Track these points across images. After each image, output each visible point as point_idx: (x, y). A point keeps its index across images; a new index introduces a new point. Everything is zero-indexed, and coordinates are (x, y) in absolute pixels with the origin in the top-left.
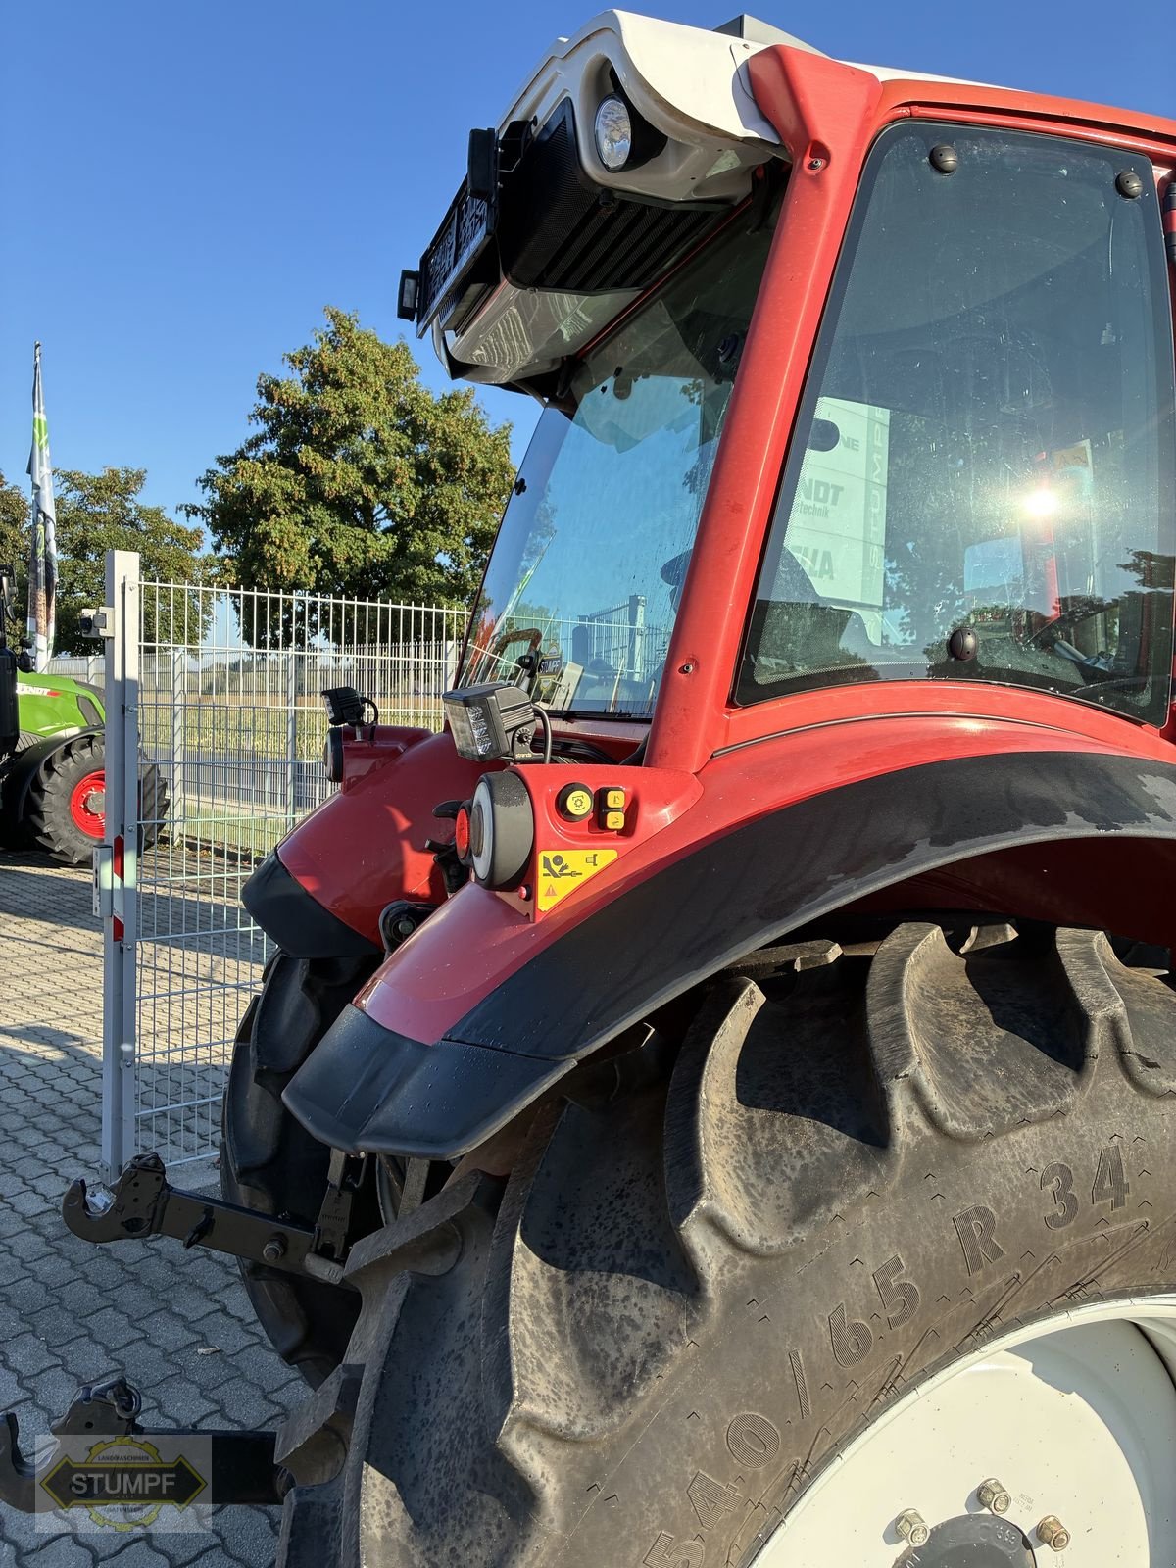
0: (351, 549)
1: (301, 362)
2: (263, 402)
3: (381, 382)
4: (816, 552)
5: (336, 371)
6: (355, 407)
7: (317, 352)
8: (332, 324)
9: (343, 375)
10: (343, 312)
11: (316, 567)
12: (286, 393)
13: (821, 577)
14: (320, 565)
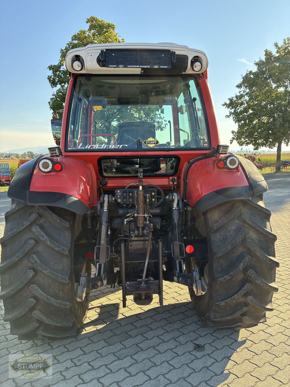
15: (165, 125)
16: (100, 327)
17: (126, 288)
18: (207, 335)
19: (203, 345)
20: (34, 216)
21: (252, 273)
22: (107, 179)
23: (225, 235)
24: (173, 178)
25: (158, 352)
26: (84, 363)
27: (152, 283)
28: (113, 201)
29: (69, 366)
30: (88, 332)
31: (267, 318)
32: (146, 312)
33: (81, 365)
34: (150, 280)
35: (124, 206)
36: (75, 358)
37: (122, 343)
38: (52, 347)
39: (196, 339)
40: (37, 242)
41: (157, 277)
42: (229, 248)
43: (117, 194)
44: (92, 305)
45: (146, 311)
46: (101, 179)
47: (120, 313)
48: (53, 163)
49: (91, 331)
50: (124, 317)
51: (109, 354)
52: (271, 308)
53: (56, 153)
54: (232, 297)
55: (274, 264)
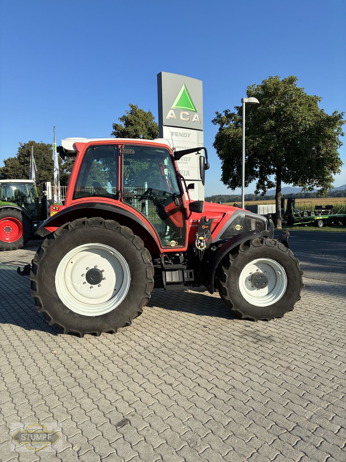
0: (137, 167)
1: (123, 119)
2: (114, 130)
3: (143, 123)
4: (185, 171)
5: (131, 121)
6: (137, 130)
7: (127, 116)
8: (131, 108)
9: (133, 122)
10: (134, 105)
11: (129, 173)
12: (119, 128)
13: (187, 176)
14: (130, 172)
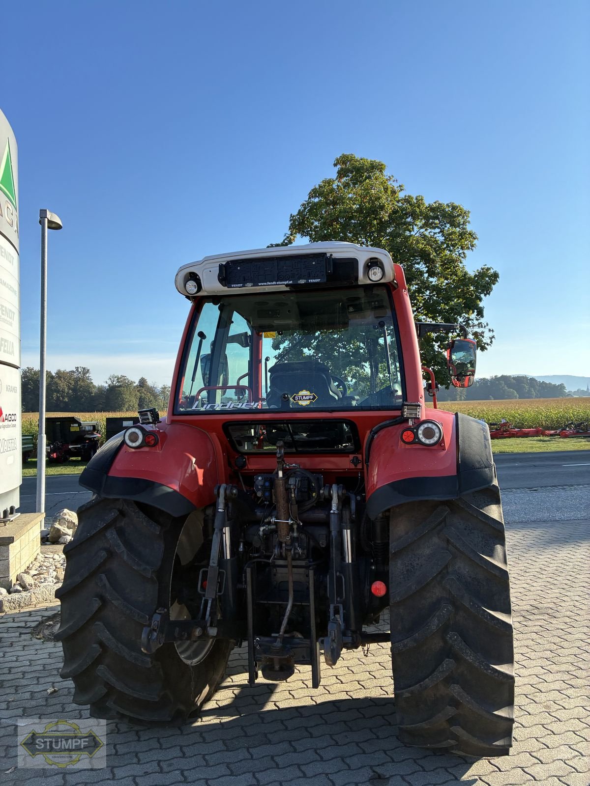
15: (491, 338)
16: (226, 719)
17: (255, 648)
18: (406, 761)
19: (387, 776)
20: (113, 514)
21: (455, 640)
22: (246, 457)
23: (411, 563)
24: (354, 457)
25: (301, 775)
26: (175, 770)
27: (299, 644)
28: (234, 495)
29: (150, 771)
30: (205, 723)
31: (513, 739)
32: (317, 705)
33: (170, 772)
34: (296, 638)
35: (265, 504)
36: (165, 761)
37: (251, 750)
38: (139, 737)
39: (382, 764)
40: (111, 554)
41: (307, 634)
42: (413, 588)
43: (257, 483)
44: (232, 682)
45: (318, 703)
46: (236, 457)
47: (272, 700)
48: (143, 435)
49: (209, 723)
50: (277, 708)
51: (221, 763)
52: (508, 716)
53: (148, 419)
54: (422, 683)
55: (499, 626)
